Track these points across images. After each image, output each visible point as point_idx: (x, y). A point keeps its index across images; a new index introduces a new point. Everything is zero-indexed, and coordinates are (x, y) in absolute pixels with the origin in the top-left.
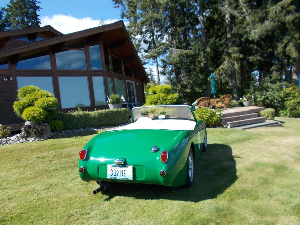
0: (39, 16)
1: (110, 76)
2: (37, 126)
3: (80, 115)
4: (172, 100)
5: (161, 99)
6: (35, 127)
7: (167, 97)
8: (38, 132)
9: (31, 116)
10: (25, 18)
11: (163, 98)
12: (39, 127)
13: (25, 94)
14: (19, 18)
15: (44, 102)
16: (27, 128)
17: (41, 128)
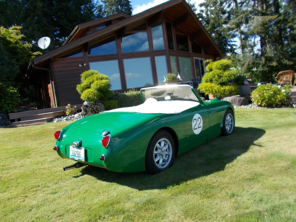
0: (130, 2)
1: (173, 55)
3: (133, 95)
4: (229, 77)
5: (216, 76)
6: (91, 107)
7: (223, 74)
8: (94, 110)
9: (87, 97)
10: (119, 6)
11: (218, 75)
12: (94, 106)
13: (86, 77)
14: (115, 7)
15: (97, 85)
16: (85, 107)
17: (96, 107)
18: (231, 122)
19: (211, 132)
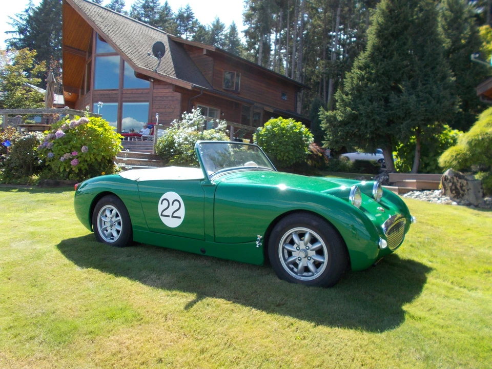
2: (455, 178)
6: (452, 180)
8: (456, 188)
12: (458, 181)
17: (461, 183)
18: (315, 255)
19: (215, 242)
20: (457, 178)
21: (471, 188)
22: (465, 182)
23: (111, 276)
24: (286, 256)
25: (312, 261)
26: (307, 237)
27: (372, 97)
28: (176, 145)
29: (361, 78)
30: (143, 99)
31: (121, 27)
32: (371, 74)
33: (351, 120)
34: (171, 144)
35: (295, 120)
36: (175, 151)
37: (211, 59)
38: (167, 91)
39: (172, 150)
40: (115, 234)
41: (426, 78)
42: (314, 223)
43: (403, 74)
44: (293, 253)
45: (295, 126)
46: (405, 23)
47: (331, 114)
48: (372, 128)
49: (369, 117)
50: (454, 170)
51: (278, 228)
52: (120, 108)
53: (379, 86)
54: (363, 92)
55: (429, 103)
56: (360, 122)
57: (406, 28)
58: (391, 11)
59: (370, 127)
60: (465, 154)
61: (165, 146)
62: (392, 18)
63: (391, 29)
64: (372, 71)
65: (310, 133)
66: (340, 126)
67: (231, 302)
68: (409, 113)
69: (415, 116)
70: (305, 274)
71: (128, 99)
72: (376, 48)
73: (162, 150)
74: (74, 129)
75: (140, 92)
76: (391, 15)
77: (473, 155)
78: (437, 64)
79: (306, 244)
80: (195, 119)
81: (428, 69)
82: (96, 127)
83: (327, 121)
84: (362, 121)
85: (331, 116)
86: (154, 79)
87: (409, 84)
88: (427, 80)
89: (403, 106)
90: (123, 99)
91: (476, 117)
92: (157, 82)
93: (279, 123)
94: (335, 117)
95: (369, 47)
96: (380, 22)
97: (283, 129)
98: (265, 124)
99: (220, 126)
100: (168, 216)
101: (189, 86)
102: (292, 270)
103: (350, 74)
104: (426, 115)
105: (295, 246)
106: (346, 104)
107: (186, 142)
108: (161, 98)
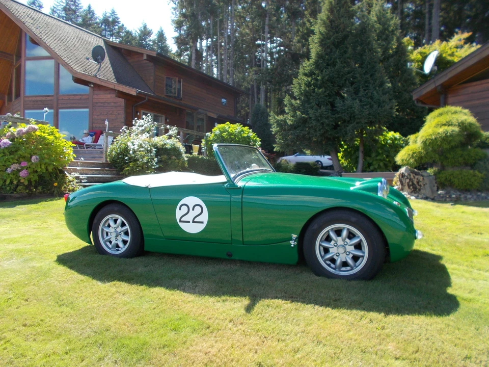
2: (412, 175)
6: (409, 177)
8: (413, 184)
12: (414, 177)
16: (401, 177)
17: (417, 179)
18: (354, 249)
19: (243, 244)
20: (414, 175)
21: (427, 182)
22: (421, 178)
23: (143, 287)
24: (323, 253)
25: (351, 256)
26: (345, 233)
27: (319, 102)
28: (131, 152)
29: (308, 85)
30: (82, 106)
31: (54, 29)
32: (317, 80)
33: (301, 123)
34: (126, 151)
35: (242, 126)
36: (130, 159)
37: (151, 64)
38: (109, 97)
39: (126, 158)
40: (121, 245)
41: (366, 85)
42: (354, 219)
43: (345, 80)
44: (330, 250)
45: (242, 131)
46: (344, 33)
47: (282, 118)
48: (322, 131)
49: (318, 121)
50: (409, 168)
51: (315, 226)
52: (56, 115)
53: (325, 92)
54: (311, 97)
55: (371, 107)
56: (310, 126)
57: (346, 37)
58: (331, 21)
59: (320, 130)
60: (420, 152)
61: (118, 154)
62: (332, 28)
63: (332, 38)
64: (318, 78)
65: (257, 137)
66: (290, 130)
67: (290, 301)
68: (354, 116)
69: (359, 119)
70: (344, 269)
71: (65, 106)
72: (319, 56)
73: (114, 158)
74: (21, 138)
75: (78, 97)
76: (332, 25)
77: (427, 153)
78: (375, 71)
79: (344, 240)
80: (146, 125)
81: (368, 76)
82: (46, 135)
83: (277, 125)
84: (312, 125)
85: (282, 120)
86: (93, 84)
87: (351, 89)
88: (367, 86)
89: (348, 111)
90: (60, 106)
91: (424, 119)
92: (98, 87)
93: (227, 128)
94: (285, 121)
95: (313, 55)
96: (322, 32)
97: (231, 134)
98: (213, 130)
99: (171, 132)
100: (189, 222)
101: (133, 92)
102: (329, 265)
103: (297, 80)
104: (369, 118)
105: (333, 242)
106: (294, 109)
107: (141, 149)
108: (102, 104)
